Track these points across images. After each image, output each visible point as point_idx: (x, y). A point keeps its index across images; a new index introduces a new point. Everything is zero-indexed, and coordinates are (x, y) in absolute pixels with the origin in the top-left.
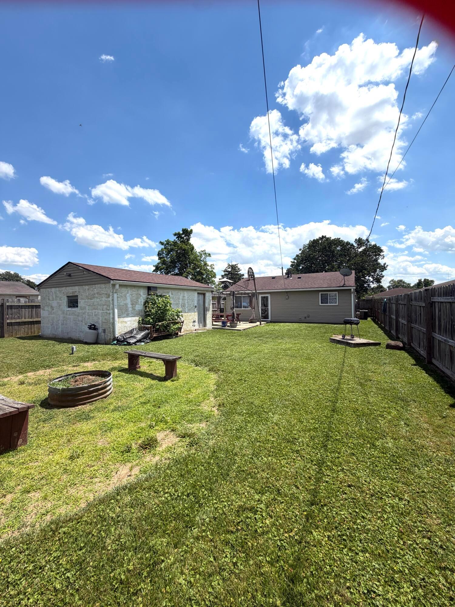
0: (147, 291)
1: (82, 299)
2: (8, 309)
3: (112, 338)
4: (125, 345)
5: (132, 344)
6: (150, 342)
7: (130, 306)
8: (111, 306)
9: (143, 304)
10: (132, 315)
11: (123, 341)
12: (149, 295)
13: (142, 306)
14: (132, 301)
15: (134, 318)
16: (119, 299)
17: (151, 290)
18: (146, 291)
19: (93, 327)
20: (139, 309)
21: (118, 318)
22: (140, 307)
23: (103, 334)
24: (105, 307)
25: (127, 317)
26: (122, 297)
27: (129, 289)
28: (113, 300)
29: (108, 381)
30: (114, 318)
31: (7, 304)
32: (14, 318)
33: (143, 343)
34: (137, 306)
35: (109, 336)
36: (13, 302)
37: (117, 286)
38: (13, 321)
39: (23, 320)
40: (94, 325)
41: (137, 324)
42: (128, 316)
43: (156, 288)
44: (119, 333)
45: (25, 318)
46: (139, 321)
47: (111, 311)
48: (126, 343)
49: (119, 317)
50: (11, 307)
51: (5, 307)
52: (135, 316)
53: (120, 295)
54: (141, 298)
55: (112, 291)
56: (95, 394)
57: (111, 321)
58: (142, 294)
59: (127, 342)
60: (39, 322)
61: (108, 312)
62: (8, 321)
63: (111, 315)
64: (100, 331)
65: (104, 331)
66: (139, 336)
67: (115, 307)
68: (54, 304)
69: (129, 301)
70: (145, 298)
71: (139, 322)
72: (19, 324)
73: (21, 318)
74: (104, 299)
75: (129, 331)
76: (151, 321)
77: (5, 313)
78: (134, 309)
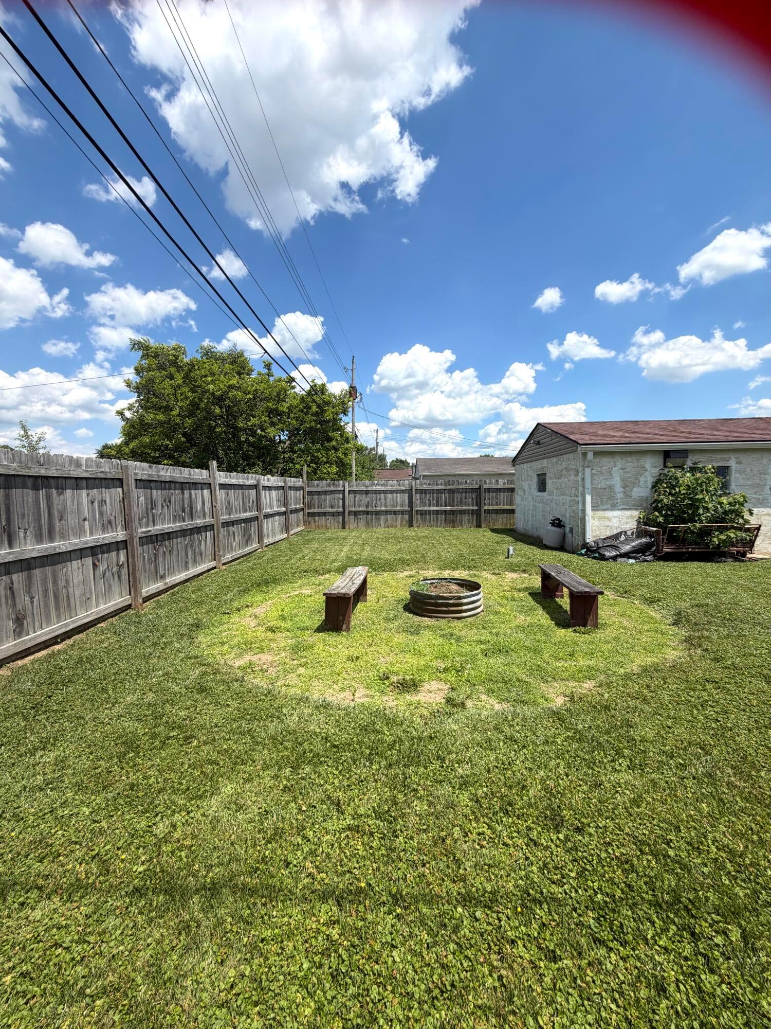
0: (662, 460)
1: (550, 478)
2: (485, 492)
3: (581, 543)
4: (595, 558)
5: (608, 559)
6: (653, 561)
7: (618, 489)
8: (581, 489)
9: (650, 486)
10: (624, 507)
11: (594, 552)
12: (665, 466)
13: (648, 490)
14: (623, 480)
15: (628, 513)
16: (595, 477)
17: (670, 457)
18: (659, 460)
19: (558, 523)
20: (641, 495)
21: (592, 510)
22: (642, 490)
23: (570, 535)
24: (573, 490)
25: (612, 510)
26: (602, 473)
27: (618, 458)
28: (583, 479)
29: (464, 597)
30: (584, 511)
31: (485, 486)
32: (492, 505)
33: (631, 561)
34: (635, 489)
35: (578, 541)
36: (491, 483)
37: (590, 456)
38: (491, 508)
39: (501, 507)
40: (558, 519)
41: (635, 523)
42: (614, 507)
43: (685, 453)
44: (594, 537)
45: (504, 505)
46: (640, 518)
47: (580, 498)
48: (597, 555)
49: (595, 508)
50: (488, 490)
51: (483, 490)
52: (630, 509)
53: (599, 470)
54: (647, 474)
55: (582, 464)
56: (444, 608)
57: (580, 514)
58: (648, 466)
59: (600, 554)
60: (512, 512)
61: (577, 499)
62: (486, 508)
63: (580, 505)
64: (567, 530)
65: (571, 530)
66: (626, 548)
67: (586, 491)
68: (526, 487)
69: (617, 481)
70: (657, 474)
71: (639, 522)
72: (497, 512)
73: (500, 505)
74: (572, 478)
75: (613, 536)
76: (661, 519)
77: (483, 498)
78: (627, 495)
